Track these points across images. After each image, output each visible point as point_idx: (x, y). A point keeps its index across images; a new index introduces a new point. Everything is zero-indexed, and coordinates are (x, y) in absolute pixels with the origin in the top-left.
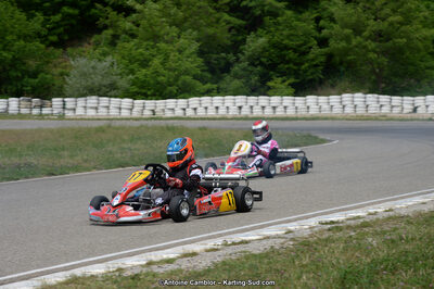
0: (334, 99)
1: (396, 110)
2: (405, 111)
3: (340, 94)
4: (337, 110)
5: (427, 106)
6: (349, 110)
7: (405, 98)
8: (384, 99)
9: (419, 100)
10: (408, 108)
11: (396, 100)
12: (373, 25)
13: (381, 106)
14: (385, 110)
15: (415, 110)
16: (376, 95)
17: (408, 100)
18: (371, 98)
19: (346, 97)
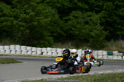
0: (6, 47)
1: (34, 54)
2: (38, 54)
3: (9, 45)
4: (8, 52)
5: (47, 52)
6: (13, 52)
7: (38, 48)
8: (29, 48)
9: (44, 50)
10: (39, 53)
11: (34, 49)
12: (23, 16)
13: (28, 51)
14: (29, 53)
15: (42, 53)
16: (25, 46)
17: (39, 49)
18: (23, 47)
19: (12, 47)
